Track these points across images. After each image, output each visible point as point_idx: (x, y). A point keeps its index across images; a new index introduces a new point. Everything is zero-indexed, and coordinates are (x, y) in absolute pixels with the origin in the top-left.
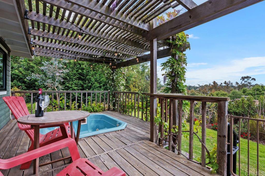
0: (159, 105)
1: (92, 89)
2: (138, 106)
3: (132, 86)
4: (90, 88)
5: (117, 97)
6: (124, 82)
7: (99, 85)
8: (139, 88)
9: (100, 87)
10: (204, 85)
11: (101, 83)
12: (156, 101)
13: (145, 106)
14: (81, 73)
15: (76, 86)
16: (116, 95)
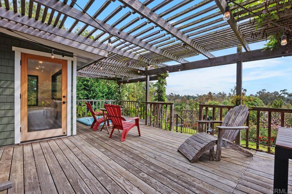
0: (150, 107)
1: (96, 98)
2: (138, 110)
3: (131, 96)
4: (94, 97)
5: (123, 105)
6: (127, 94)
7: (102, 95)
8: (137, 98)
9: (103, 97)
10: (202, 95)
11: (104, 93)
12: (149, 105)
13: (142, 109)
14: (86, 84)
15: (82, 96)
16: (122, 103)
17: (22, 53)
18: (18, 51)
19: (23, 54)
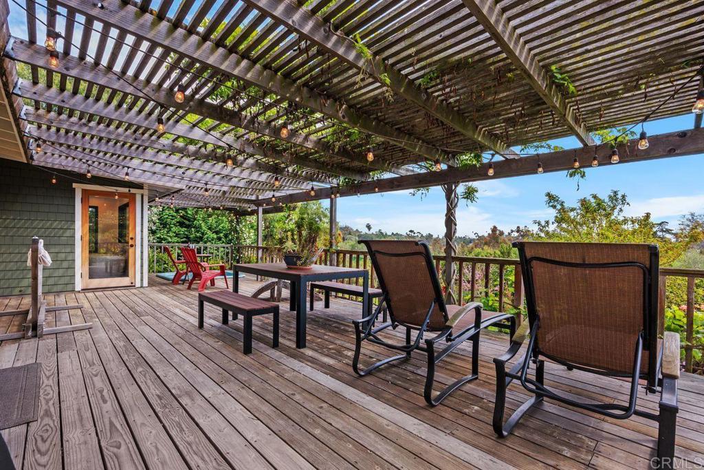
16: (241, 250)
17: (82, 190)
18: (78, 188)
19: (84, 191)
